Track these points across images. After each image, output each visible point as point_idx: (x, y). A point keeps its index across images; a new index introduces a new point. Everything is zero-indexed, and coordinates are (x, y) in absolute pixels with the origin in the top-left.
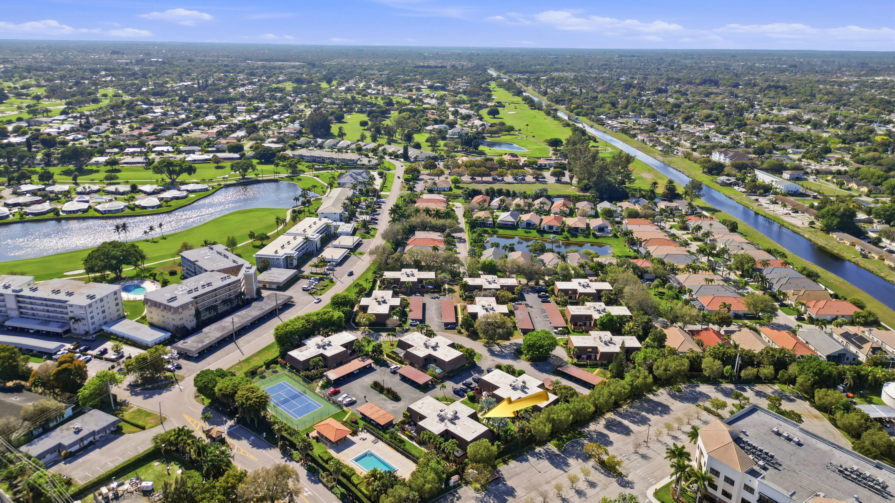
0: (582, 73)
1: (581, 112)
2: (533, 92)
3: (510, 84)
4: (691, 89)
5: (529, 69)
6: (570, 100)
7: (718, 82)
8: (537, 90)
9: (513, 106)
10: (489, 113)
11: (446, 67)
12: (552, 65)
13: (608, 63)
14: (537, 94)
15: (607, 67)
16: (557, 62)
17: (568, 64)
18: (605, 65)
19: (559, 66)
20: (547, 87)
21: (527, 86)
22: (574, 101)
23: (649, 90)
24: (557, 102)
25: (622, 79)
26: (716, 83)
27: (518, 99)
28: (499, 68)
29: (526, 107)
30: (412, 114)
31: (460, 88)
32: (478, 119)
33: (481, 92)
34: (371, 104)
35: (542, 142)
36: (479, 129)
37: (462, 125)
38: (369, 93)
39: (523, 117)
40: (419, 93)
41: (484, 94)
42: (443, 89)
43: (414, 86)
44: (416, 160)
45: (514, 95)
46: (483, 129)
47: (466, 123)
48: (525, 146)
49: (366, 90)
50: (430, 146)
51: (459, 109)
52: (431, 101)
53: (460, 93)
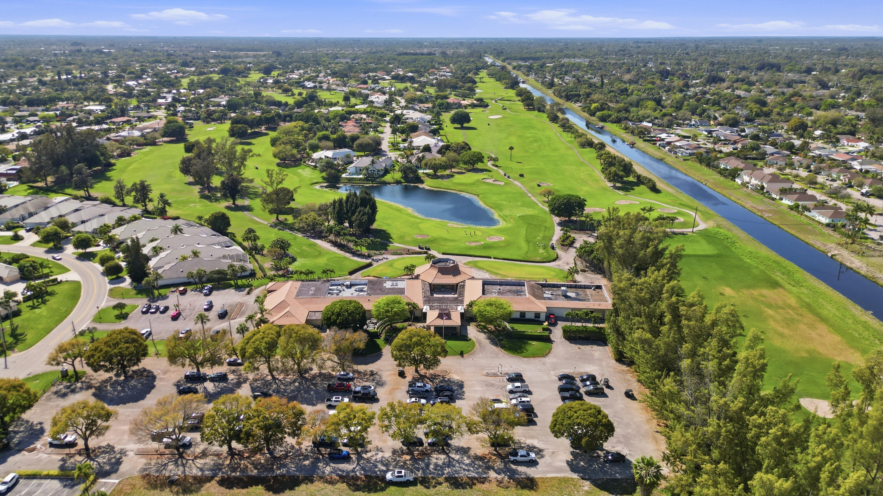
0: (598, 59)
1: (610, 116)
2: (535, 83)
3: (503, 72)
5: (533, 55)
6: (588, 95)
8: (540, 80)
9: (501, 104)
10: (454, 120)
11: (434, 54)
12: (561, 51)
13: (624, 49)
14: (539, 85)
16: (567, 49)
17: (580, 50)
19: (570, 52)
20: (553, 76)
21: (528, 75)
22: (595, 97)
23: (696, 78)
24: (568, 98)
25: (650, 65)
27: (512, 93)
28: (498, 54)
29: (520, 106)
30: (306, 125)
31: (436, 79)
32: (430, 132)
33: (460, 84)
34: (279, 104)
35: (538, 202)
36: (414, 160)
37: (395, 146)
38: (304, 87)
39: (511, 126)
40: (373, 86)
41: (463, 87)
42: (412, 80)
43: (376, 76)
44: (160, 282)
45: (506, 88)
46: (420, 160)
47: (404, 140)
48: (498, 207)
49: (304, 81)
50: (271, 212)
51: (411, 111)
52: (379, 99)
53: (432, 85)
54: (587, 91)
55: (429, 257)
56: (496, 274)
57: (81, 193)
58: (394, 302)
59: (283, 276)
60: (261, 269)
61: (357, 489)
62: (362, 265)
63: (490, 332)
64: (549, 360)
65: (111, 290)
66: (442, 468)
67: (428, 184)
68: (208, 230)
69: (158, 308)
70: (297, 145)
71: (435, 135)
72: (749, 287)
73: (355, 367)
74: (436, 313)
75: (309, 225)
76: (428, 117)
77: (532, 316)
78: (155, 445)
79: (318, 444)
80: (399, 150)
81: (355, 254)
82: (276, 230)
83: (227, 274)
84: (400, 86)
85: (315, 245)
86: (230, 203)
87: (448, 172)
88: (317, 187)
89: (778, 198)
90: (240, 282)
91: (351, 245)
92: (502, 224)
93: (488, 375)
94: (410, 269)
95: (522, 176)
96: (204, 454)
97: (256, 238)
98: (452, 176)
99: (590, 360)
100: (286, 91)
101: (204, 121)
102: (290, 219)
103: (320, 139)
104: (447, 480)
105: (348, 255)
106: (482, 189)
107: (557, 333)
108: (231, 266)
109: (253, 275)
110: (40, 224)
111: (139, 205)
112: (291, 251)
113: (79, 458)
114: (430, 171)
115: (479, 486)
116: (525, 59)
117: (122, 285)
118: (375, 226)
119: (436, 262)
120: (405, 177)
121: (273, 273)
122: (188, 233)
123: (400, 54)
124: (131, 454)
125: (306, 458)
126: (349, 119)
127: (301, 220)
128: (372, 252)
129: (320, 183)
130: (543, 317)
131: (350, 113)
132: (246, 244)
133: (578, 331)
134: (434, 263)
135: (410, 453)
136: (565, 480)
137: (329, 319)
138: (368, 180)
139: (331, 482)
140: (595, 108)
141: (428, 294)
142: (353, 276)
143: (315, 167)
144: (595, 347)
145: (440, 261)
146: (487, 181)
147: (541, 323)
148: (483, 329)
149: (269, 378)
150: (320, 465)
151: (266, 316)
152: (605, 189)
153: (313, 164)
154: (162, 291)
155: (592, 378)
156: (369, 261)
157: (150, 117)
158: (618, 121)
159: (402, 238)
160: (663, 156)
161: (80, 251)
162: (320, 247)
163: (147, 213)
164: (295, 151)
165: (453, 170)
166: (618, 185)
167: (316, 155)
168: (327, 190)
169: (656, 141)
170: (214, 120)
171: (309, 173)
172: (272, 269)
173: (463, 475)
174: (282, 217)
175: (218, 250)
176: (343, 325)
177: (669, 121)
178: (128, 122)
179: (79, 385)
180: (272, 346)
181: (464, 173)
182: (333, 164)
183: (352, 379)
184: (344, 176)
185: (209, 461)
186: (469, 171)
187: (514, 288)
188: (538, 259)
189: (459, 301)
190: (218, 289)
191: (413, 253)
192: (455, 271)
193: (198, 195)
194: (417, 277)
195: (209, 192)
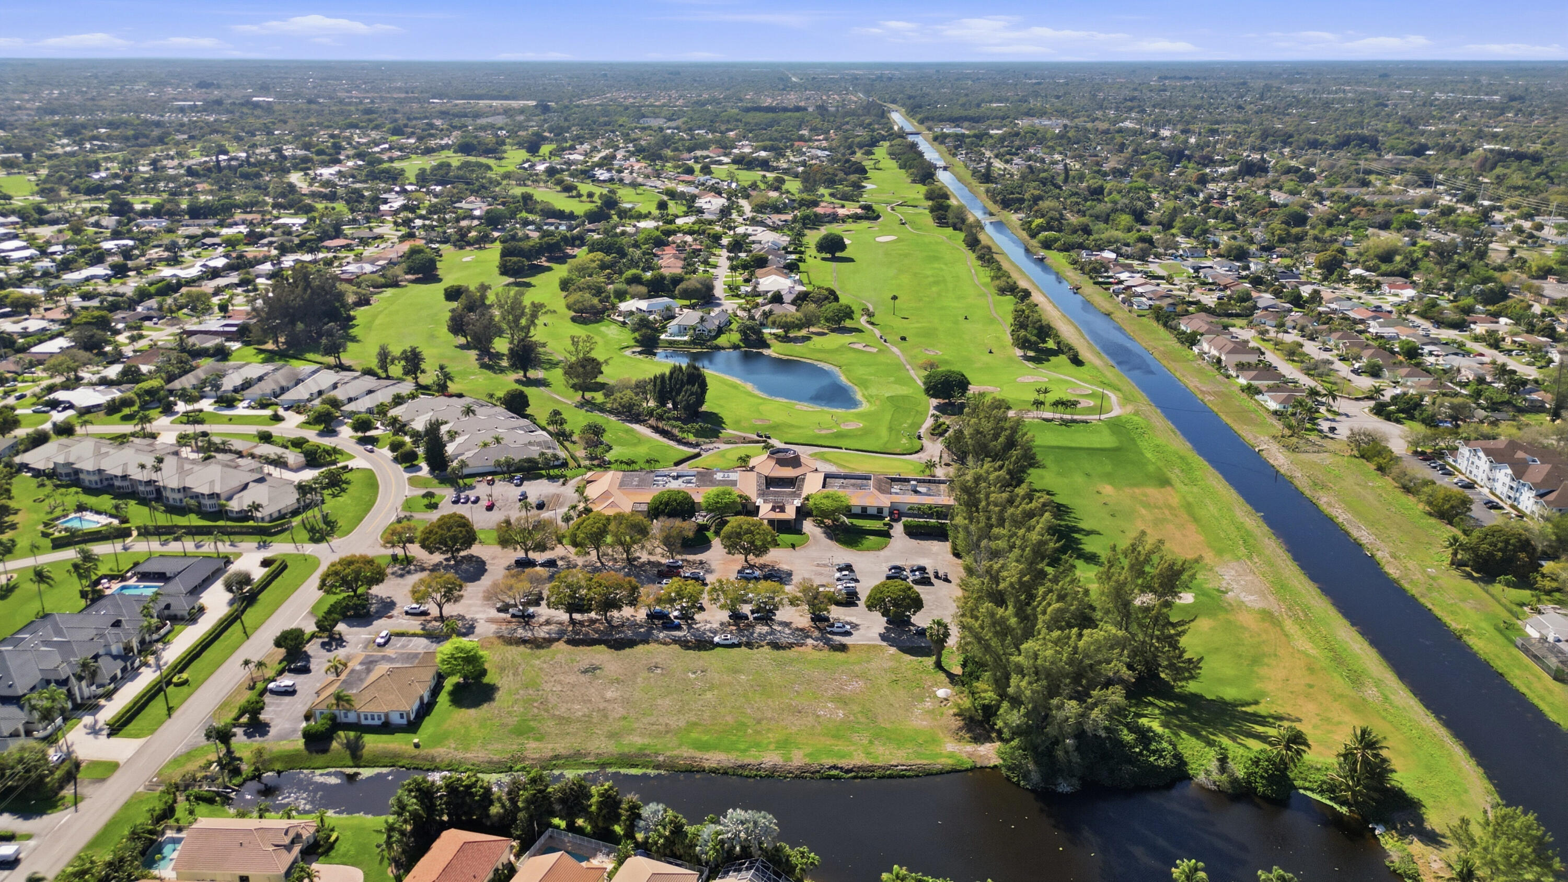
0: (1079, 122)
1: (1056, 240)
2: (962, 172)
3: (912, 155)
4: (1321, 162)
5: (972, 112)
6: (1036, 199)
7: (1377, 142)
8: (973, 165)
9: (899, 213)
10: (822, 245)
11: (806, 109)
12: (1025, 98)
13: (1136, 94)
14: (967, 176)
15: (1135, 103)
16: (1036, 95)
17: (1057, 99)
18: (1131, 100)
19: (1038, 104)
21: (955, 155)
22: (1044, 205)
23: (1223, 163)
24: (1008, 203)
25: (1165, 133)
26: (1373, 144)
27: (920, 192)
28: (915, 106)
29: (926, 218)
30: (608, 258)
31: (804, 164)
32: (785, 267)
33: (841, 175)
34: (561, 215)
35: (916, 377)
36: (758, 314)
37: (733, 290)
38: (594, 179)
39: (906, 256)
40: (702, 178)
41: (846, 180)
42: (765, 165)
43: (708, 157)
44: (466, 471)
45: (914, 181)
46: (766, 315)
47: (747, 281)
48: (864, 384)
49: (593, 169)
50: (575, 387)
51: (760, 229)
52: (712, 204)
53: (796, 176)
54: (1037, 192)
55: (767, 447)
56: (845, 467)
57: (331, 360)
58: (724, 493)
59: (599, 466)
60: (573, 457)
61: (689, 648)
62: (689, 455)
63: (827, 527)
64: (883, 553)
65: (409, 479)
66: (765, 636)
67: (776, 350)
68: (501, 409)
69: (467, 499)
70: (598, 291)
71: (792, 271)
72: (1136, 485)
73: (685, 557)
74: (770, 506)
75: (623, 407)
76: (783, 240)
77: (875, 512)
78: (502, 615)
79: (651, 616)
80: (738, 296)
81: (680, 441)
82: (583, 411)
83: (537, 463)
84: (747, 177)
85: (633, 430)
86: (520, 375)
87: (804, 332)
88: (628, 352)
89: (1234, 374)
90: (552, 472)
91: (676, 431)
92: (865, 407)
93: (818, 565)
94: (744, 461)
95: (903, 339)
96: (548, 622)
97: (563, 422)
98: (808, 338)
99: (925, 554)
100: (568, 189)
101: (455, 246)
102: (599, 397)
103: (630, 281)
104: (768, 644)
105: (672, 443)
106: (849, 357)
107: (898, 529)
108: (543, 454)
109: (565, 464)
110: (299, 401)
111: (409, 378)
112: (606, 438)
113: (434, 623)
114: (779, 331)
115: (796, 648)
116: (956, 121)
117: (419, 474)
118: (704, 408)
119: (775, 452)
120: (746, 339)
121: (587, 463)
122: (482, 413)
123: (748, 110)
124: (482, 621)
125: (641, 626)
126: (667, 244)
127: (615, 400)
128: (701, 440)
129: (632, 347)
130: (886, 512)
131: (669, 233)
132: (550, 428)
133: (919, 526)
134: (772, 453)
135: (736, 625)
136: (874, 646)
137: (657, 509)
138: (695, 344)
139: (665, 644)
140: (1038, 226)
141: (764, 487)
142: (679, 468)
143: (624, 323)
144: (935, 542)
145: (779, 451)
146: (856, 346)
147: (882, 518)
148: (819, 524)
149: (599, 564)
150: (655, 632)
151: (590, 506)
152: (1011, 359)
153: (621, 319)
154: (467, 481)
155: (922, 569)
156: (697, 450)
157: (375, 238)
158: (1066, 248)
159: (737, 424)
160: (1111, 310)
161: (360, 434)
162: (638, 433)
163: (423, 389)
164: (596, 301)
165: (812, 329)
166: (1031, 354)
167: (624, 306)
168: (641, 357)
169: (1111, 283)
170: (469, 244)
171: (615, 332)
172: (587, 458)
173: (783, 641)
174: (588, 395)
175: (521, 437)
176: (672, 514)
177: (1142, 250)
178: (348, 248)
179: (412, 567)
180: (603, 532)
181: (824, 334)
182: (648, 321)
183: (682, 567)
184: (663, 337)
185: (554, 627)
186: (833, 331)
187: (859, 481)
188: (898, 451)
189: (796, 495)
190: (529, 479)
191: (749, 442)
192: (795, 462)
193: (476, 364)
194: (752, 469)
195: (490, 359)
